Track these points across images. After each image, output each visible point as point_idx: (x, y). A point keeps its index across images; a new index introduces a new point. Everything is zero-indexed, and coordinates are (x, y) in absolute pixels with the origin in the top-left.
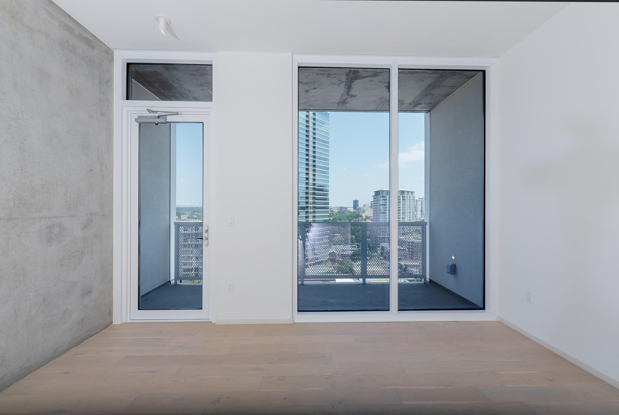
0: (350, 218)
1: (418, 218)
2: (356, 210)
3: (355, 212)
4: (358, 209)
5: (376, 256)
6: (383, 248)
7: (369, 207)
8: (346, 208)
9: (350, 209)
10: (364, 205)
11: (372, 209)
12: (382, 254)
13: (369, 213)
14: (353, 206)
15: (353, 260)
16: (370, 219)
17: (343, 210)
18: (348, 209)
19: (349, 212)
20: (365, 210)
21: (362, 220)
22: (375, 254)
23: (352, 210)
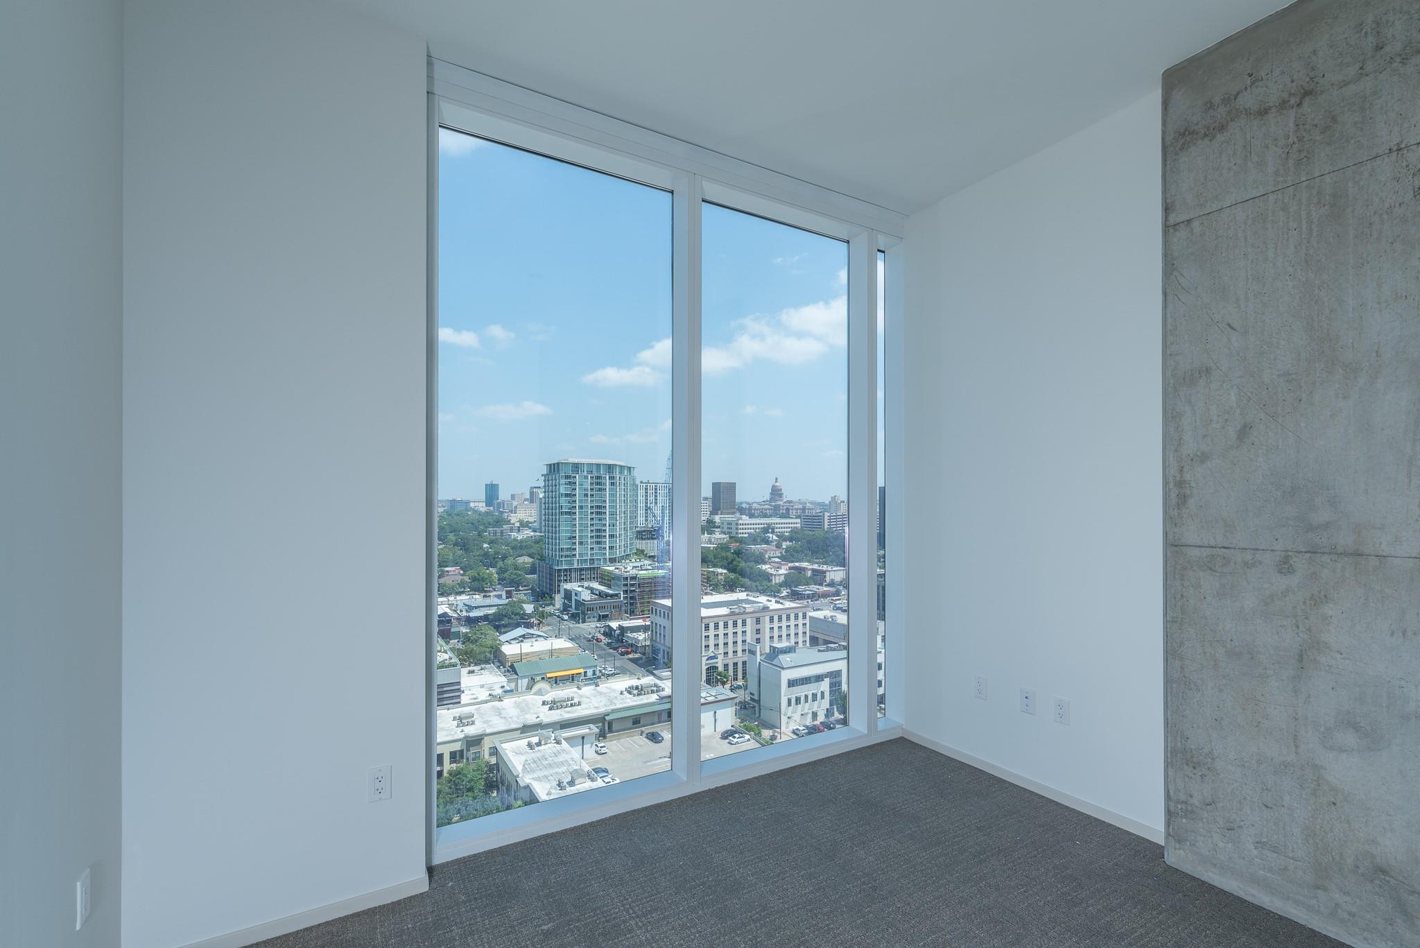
0: (481, 527)
1: (639, 525)
2: (492, 508)
3: (492, 512)
4: (499, 504)
5: (551, 615)
6: (568, 595)
7: (526, 500)
8: (467, 503)
9: (476, 504)
10: (513, 497)
11: (536, 505)
12: (566, 608)
13: (529, 513)
14: (484, 498)
15: (497, 628)
16: (530, 528)
17: (460, 508)
18: (472, 505)
19: (475, 511)
20: (516, 507)
21: (511, 530)
22: (549, 609)
23: (482, 507)
